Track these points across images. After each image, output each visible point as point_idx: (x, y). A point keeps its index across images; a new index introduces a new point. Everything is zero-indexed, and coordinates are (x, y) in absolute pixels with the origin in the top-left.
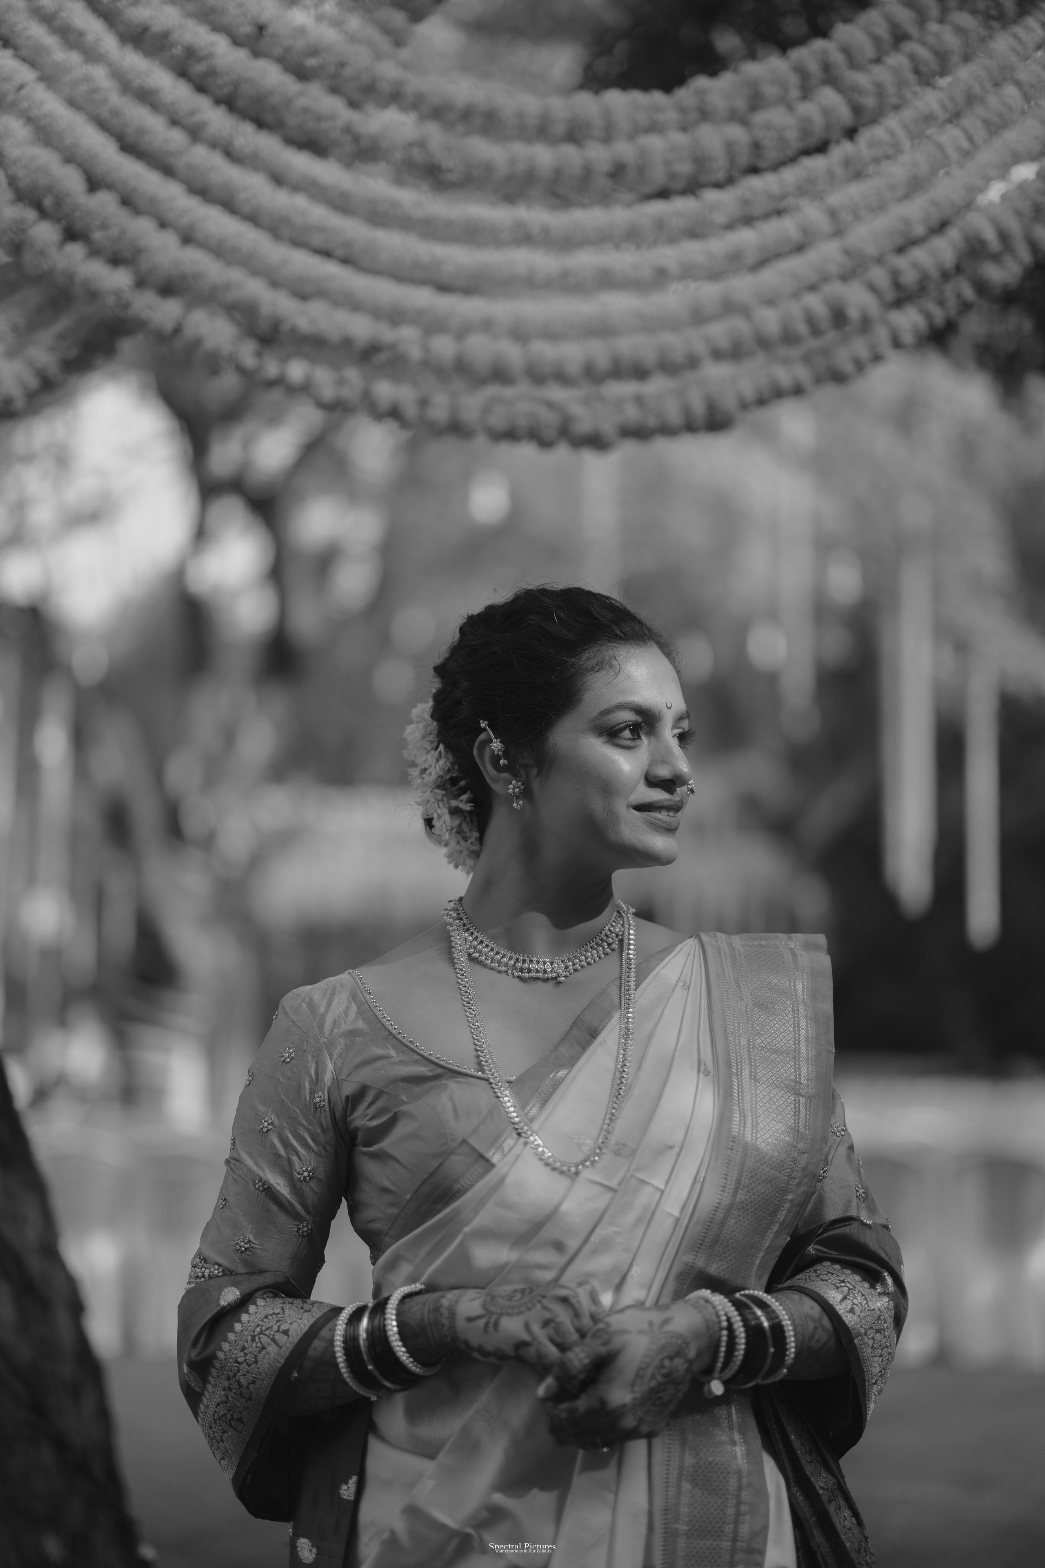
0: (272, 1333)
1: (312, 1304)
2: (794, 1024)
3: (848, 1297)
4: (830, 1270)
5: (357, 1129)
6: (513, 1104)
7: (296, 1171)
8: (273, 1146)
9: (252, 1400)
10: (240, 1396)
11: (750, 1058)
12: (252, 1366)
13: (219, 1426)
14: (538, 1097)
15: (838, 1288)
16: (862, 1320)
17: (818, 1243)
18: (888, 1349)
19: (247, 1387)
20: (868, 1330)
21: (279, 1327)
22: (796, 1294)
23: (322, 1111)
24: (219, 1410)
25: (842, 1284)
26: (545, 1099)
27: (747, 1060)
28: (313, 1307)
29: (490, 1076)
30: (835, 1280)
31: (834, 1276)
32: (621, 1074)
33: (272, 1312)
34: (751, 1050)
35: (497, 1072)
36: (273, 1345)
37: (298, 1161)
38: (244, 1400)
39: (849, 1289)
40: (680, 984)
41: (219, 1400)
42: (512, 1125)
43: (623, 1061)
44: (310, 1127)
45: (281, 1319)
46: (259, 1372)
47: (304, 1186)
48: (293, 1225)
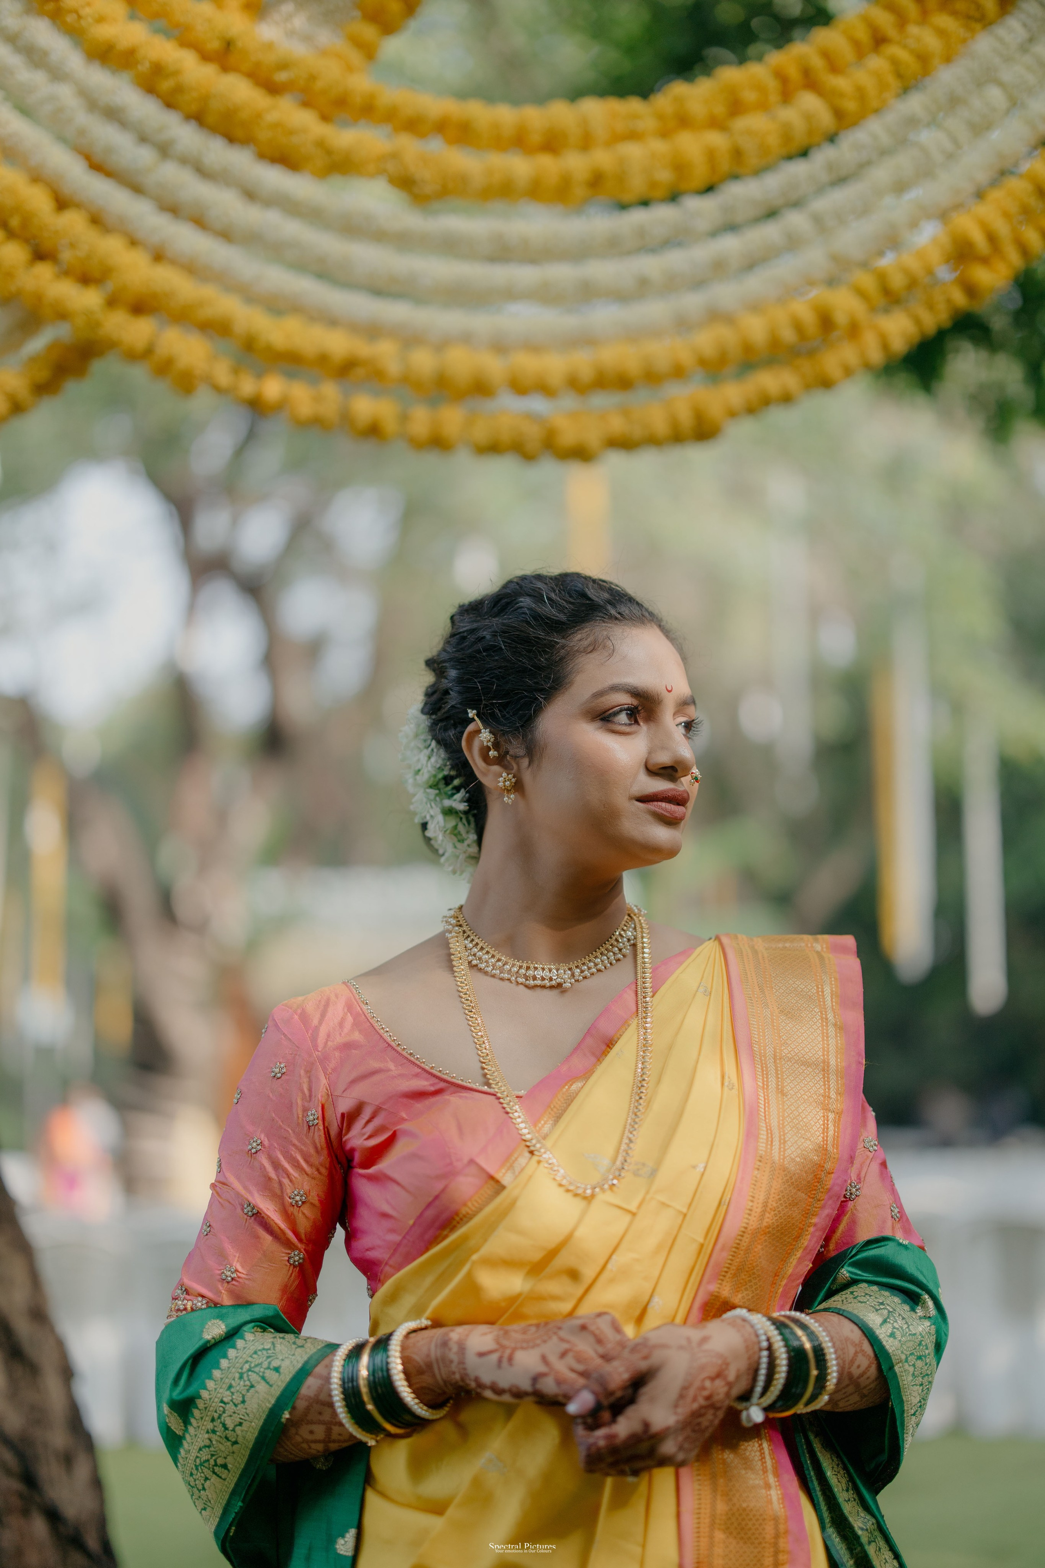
0: (262, 1370)
1: (305, 1340)
2: (823, 1033)
3: (888, 1320)
4: (867, 1292)
5: (353, 1150)
6: (524, 1120)
7: (287, 1194)
8: (262, 1168)
9: (238, 1443)
10: (225, 1439)
11: (777, 1070)
12: (239, 1406)
13: (200, 1473)
14: (550, 1113)
15: (877, 1310)
16: (903, 1346)
17: (854, 1265)
18: (928, 1378)
19: (234, 1430)
20: (909, 1356)
21: (270, 1363)
22: (834, 1316)
23: (316, 1130)
24: (201, 1455)
25: (882, 1307)
26: (558, 1115)
27: (773, 1072)
28: (306, 1342)
29: (497, 1090)
30: (874, 1303)
31: (872, 1297)
32: (640, 1089)
33: (261, 1347)
34: (778, 1061)
35: (505, 1086)
36: (263, 1383)
37: (290, 1184)
38: (229, 1444)
39: (889, 1312)
40: (701, 989)
41: (202, 1444)
42: (524, 1143)
43: (641, 1076)
44: (303, 1147)
45: (271, 1355)
46: (246, 1413)
47: (295, 1210)
48: (283, 1253)
